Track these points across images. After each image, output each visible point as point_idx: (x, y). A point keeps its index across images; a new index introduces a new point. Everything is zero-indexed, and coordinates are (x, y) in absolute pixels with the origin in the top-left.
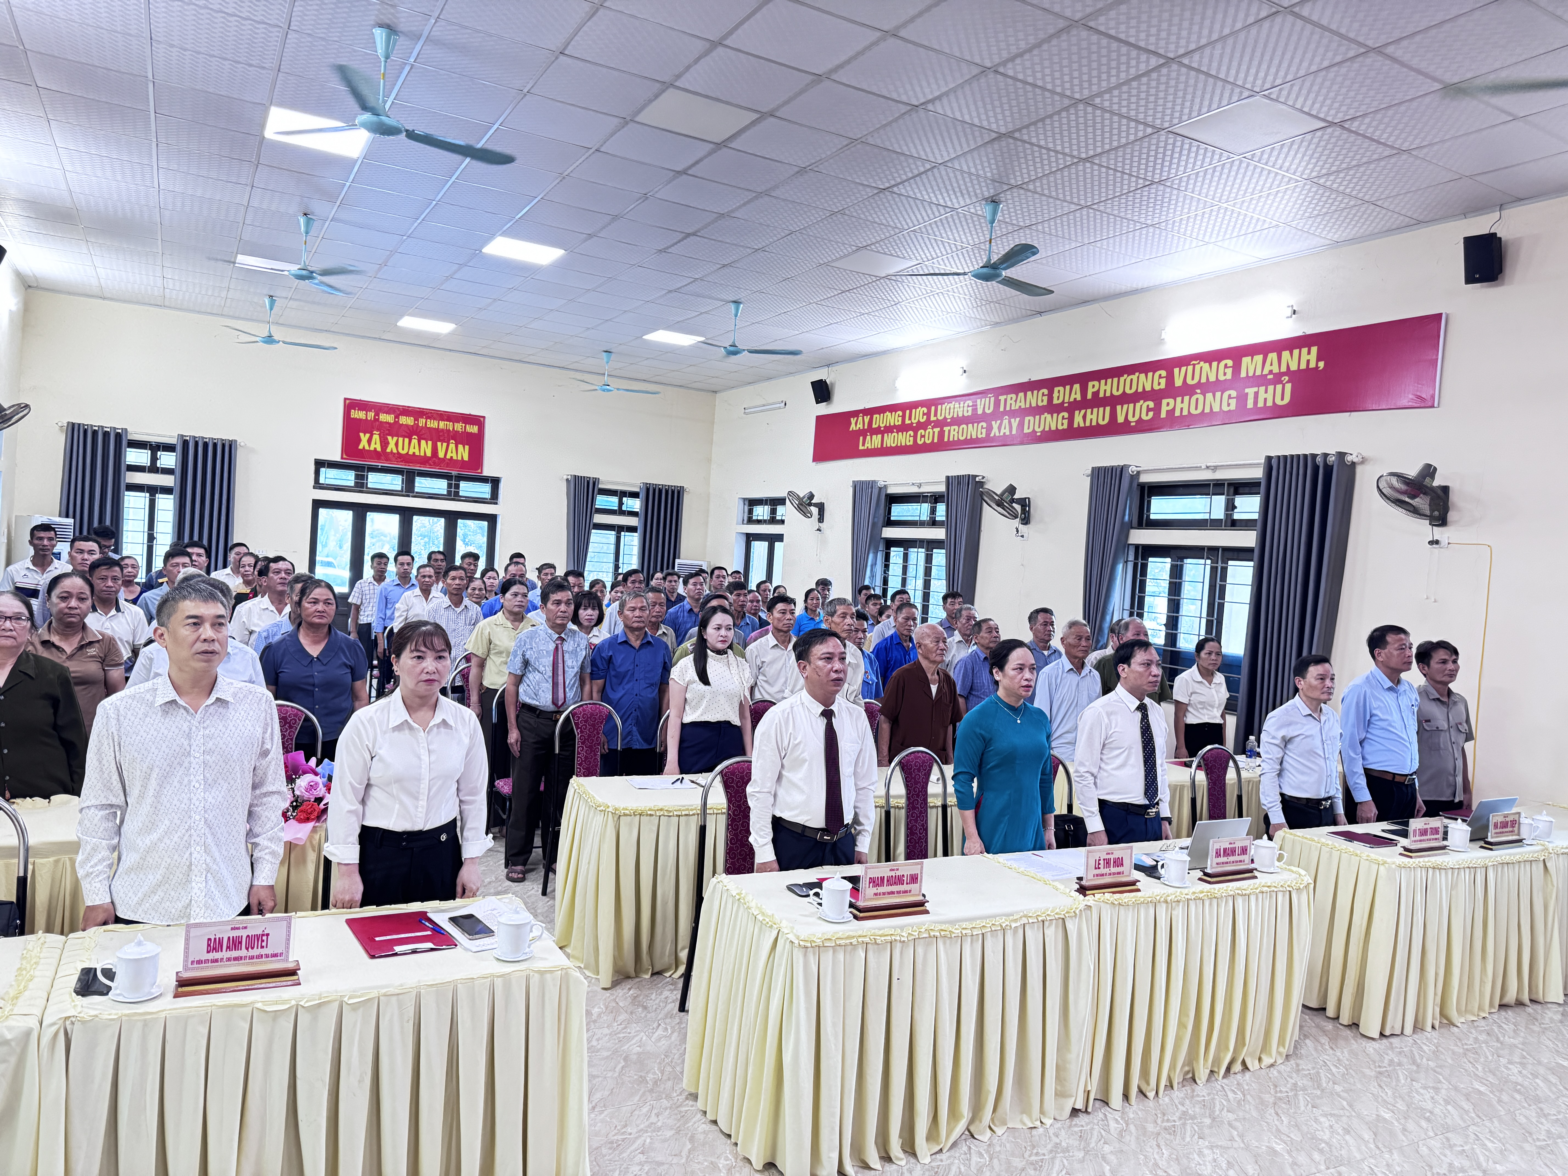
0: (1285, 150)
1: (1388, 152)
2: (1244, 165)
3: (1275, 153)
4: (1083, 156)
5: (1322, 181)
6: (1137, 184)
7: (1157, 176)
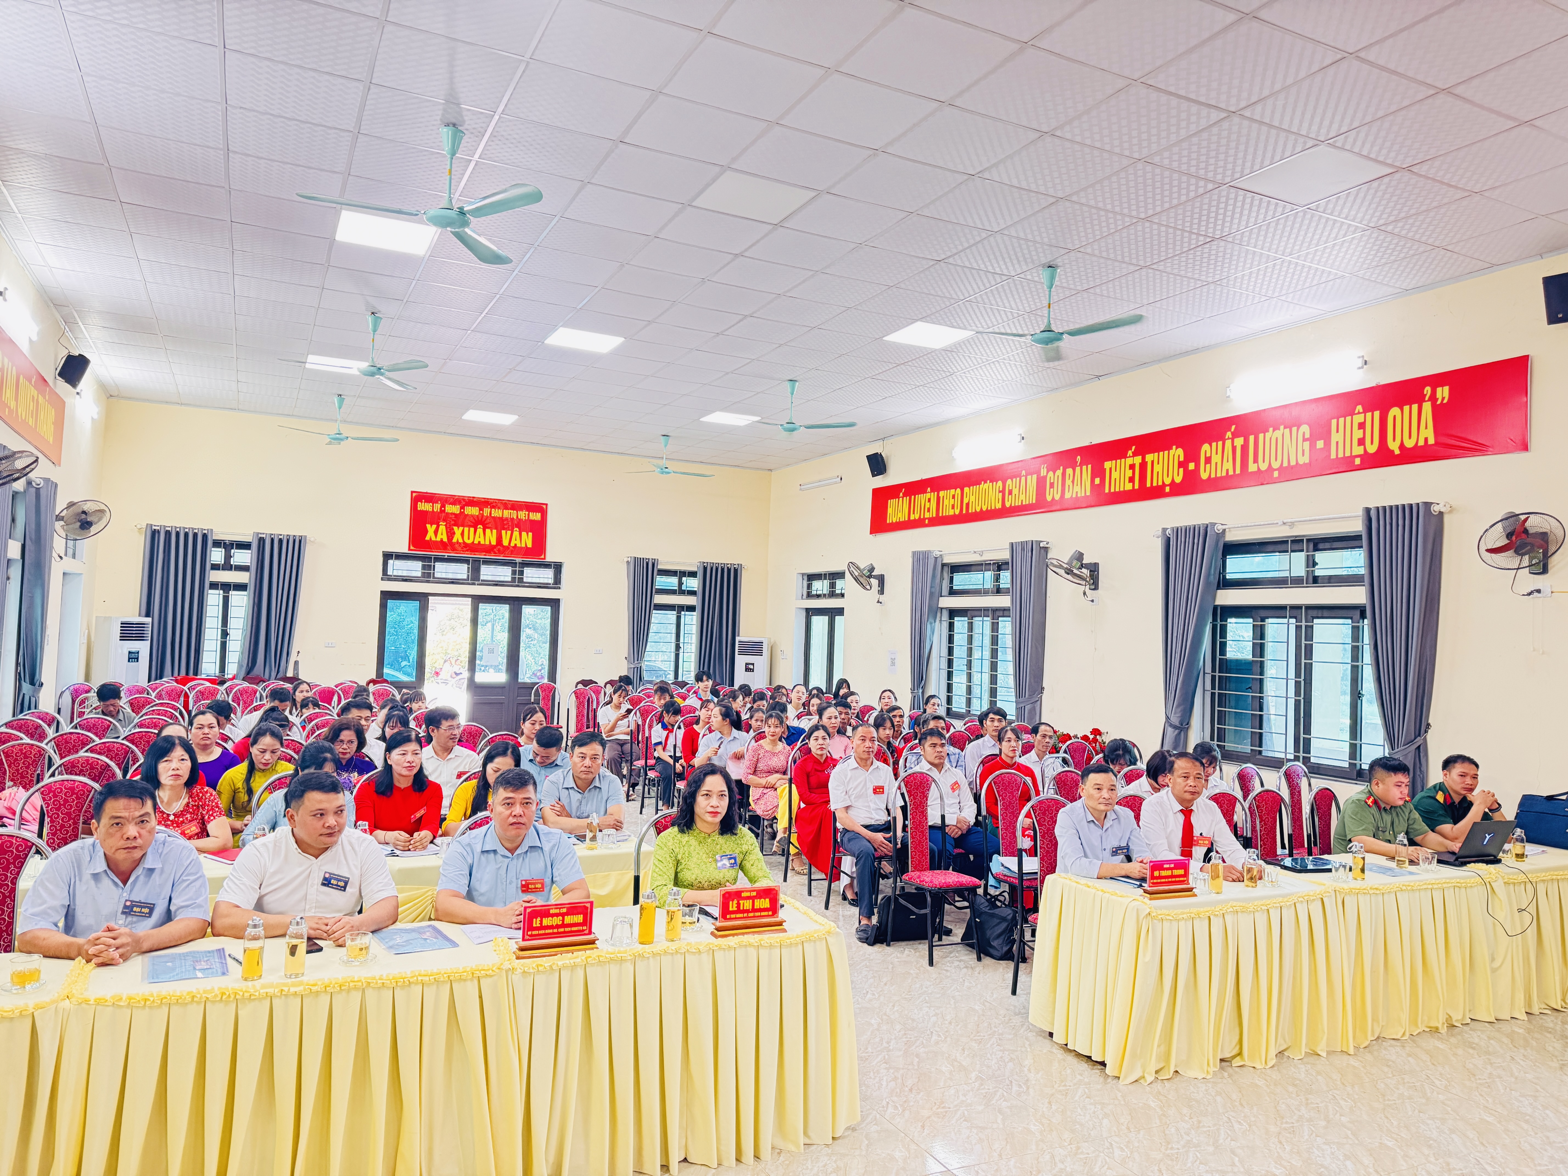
0: (1351, 198)
1: (1460, 194)
2: (1308, 216)
3: (1341, 202)
4: (1143, 216)
5: (1390, 228)
6: (1198, 241)
7: (1218, 232)
